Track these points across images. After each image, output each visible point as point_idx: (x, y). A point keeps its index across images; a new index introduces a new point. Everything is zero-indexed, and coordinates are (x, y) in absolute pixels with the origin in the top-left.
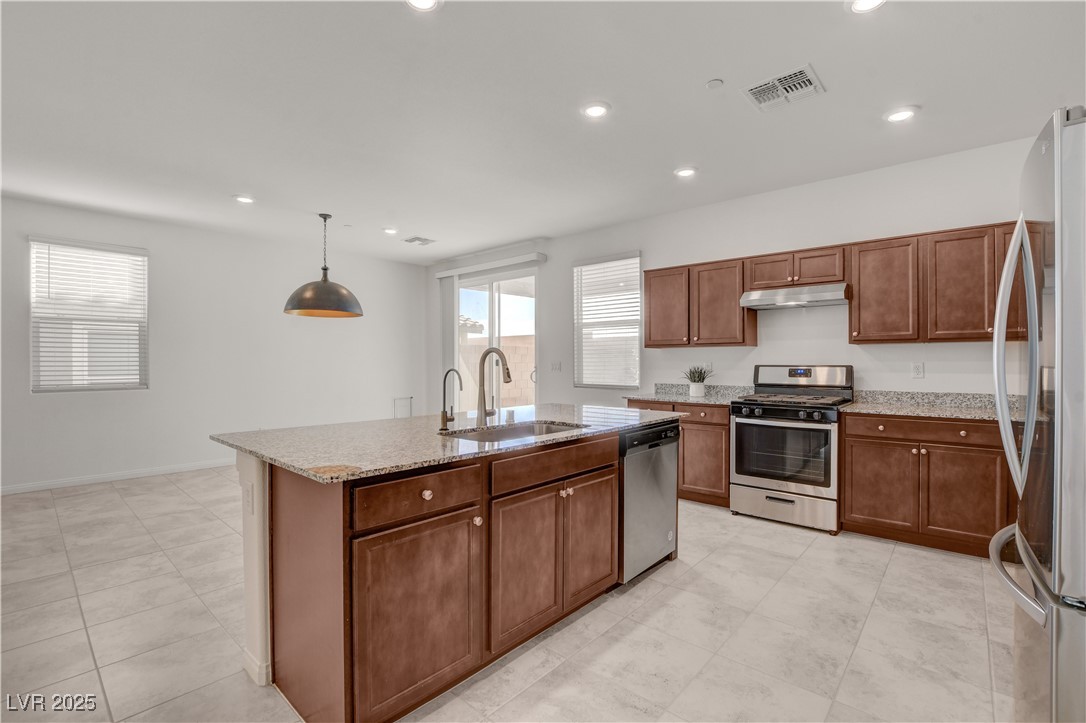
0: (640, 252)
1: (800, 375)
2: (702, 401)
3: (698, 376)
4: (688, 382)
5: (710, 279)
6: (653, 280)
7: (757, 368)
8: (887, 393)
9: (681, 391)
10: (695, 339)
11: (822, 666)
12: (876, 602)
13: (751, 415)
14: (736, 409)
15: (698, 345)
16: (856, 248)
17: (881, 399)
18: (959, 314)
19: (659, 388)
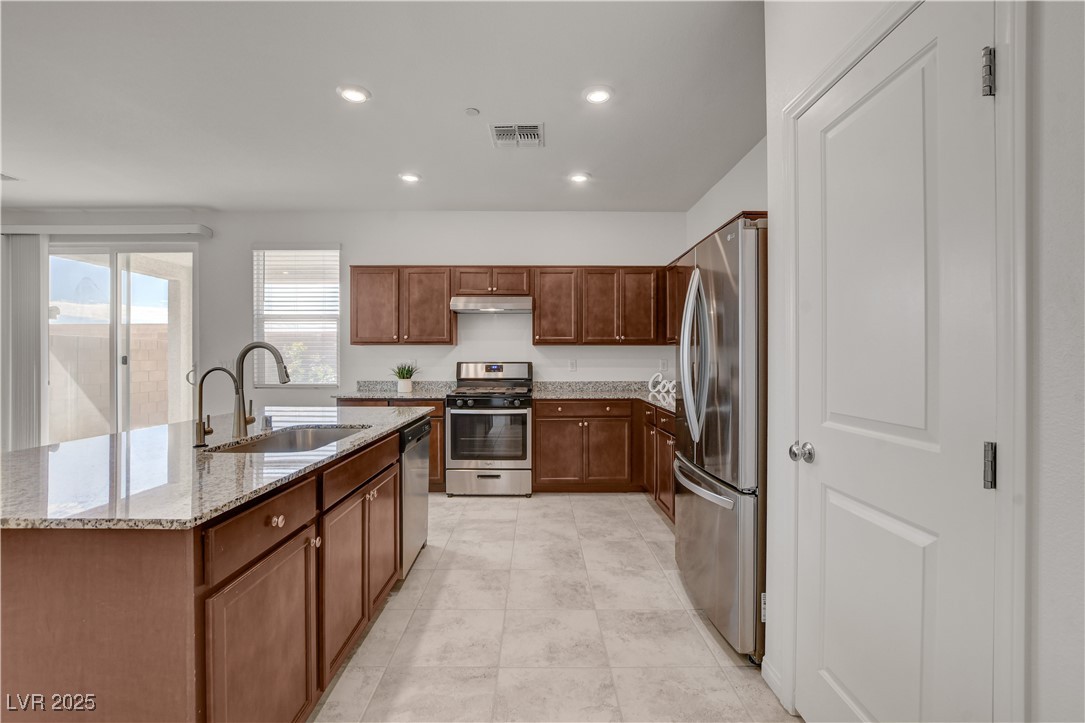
0: (341, 245)
1: (494, 370)
2: (410, 396)
3: (406, 373)
4: (396, 378)
5: (420, 282)
6: (362, 276)
7: (459, 365)
8: (554, 383)
9: (385, 387)
10: (406, 337)
11: (577, 591)
12: (581, 537)
13: (465, 405)
14: (451, 401)
15: (407, 343)
16: (538, 270)
17: (550, 387)
18: (601, 326)
19: (361, 386)
